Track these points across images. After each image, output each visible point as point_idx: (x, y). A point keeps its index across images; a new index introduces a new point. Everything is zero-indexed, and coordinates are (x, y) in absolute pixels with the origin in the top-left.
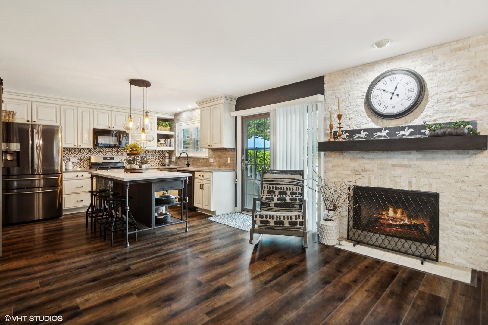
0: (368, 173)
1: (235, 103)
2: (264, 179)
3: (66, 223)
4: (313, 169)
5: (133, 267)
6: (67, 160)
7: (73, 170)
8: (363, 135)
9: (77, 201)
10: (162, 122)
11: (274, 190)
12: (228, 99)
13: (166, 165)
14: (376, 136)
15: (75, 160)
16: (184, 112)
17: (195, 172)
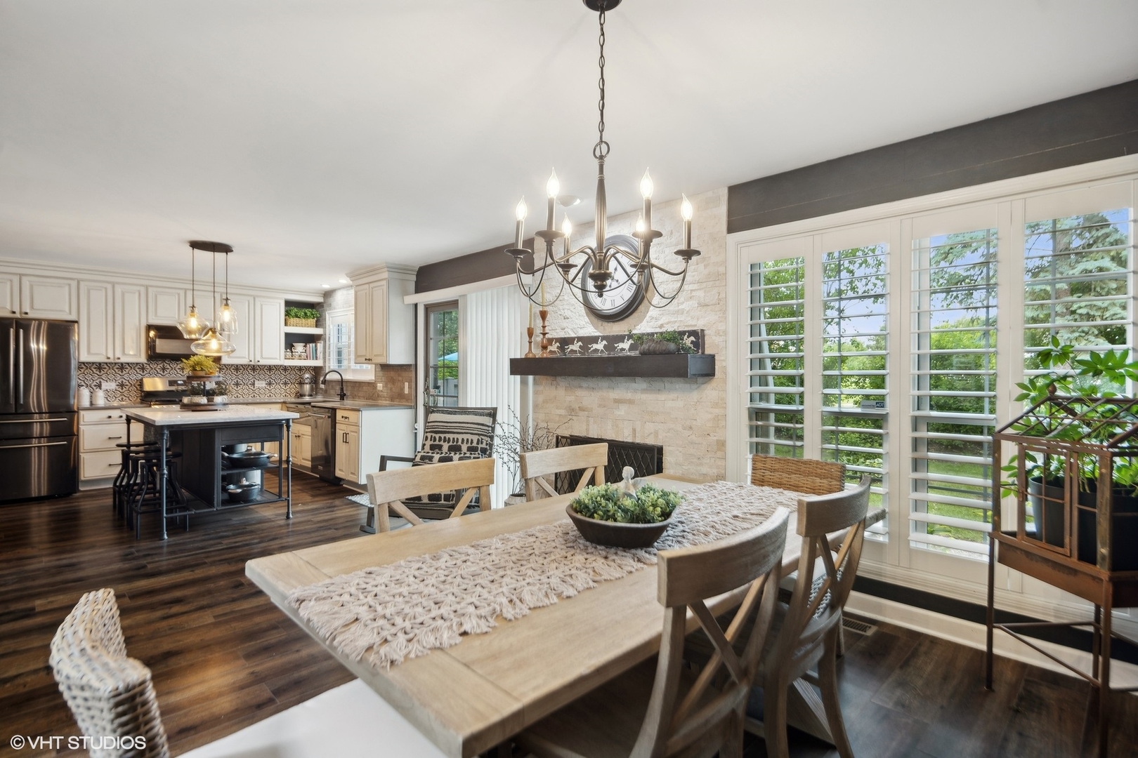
0: (586, 413)
1: (414, 278)
2: (429, 422)
3: (87, 505)
4: (509, 406)
5: (149, 566)
6: (95, 386)
7: (107, 405)
8: (576, 346)
9: (110, 465)
10: (296, 310)
11: (442, 443)
12: (396, 270)
13: (305, 396)
14: (592, 349)
15: (110, 385)
16: (339, 289)
17: (337, 411)
